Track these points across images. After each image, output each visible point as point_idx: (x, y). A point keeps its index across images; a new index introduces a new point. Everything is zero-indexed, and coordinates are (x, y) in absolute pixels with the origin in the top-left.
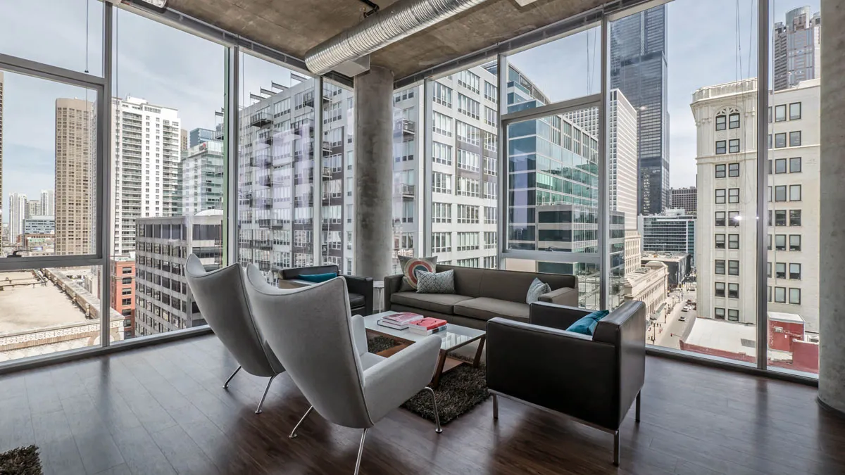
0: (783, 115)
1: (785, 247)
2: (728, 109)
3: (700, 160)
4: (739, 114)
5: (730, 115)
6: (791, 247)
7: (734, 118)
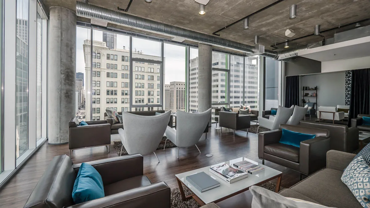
0: (113, 58)
1: (113, 102)
2: (96, 51)
3: (86, 68)
4: (100, 54)
5: (97, 53)
6: (115, 102)
7: (99, 55)
